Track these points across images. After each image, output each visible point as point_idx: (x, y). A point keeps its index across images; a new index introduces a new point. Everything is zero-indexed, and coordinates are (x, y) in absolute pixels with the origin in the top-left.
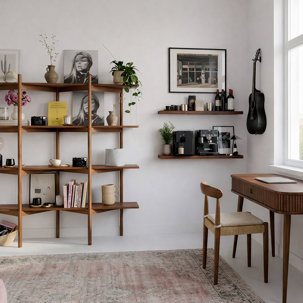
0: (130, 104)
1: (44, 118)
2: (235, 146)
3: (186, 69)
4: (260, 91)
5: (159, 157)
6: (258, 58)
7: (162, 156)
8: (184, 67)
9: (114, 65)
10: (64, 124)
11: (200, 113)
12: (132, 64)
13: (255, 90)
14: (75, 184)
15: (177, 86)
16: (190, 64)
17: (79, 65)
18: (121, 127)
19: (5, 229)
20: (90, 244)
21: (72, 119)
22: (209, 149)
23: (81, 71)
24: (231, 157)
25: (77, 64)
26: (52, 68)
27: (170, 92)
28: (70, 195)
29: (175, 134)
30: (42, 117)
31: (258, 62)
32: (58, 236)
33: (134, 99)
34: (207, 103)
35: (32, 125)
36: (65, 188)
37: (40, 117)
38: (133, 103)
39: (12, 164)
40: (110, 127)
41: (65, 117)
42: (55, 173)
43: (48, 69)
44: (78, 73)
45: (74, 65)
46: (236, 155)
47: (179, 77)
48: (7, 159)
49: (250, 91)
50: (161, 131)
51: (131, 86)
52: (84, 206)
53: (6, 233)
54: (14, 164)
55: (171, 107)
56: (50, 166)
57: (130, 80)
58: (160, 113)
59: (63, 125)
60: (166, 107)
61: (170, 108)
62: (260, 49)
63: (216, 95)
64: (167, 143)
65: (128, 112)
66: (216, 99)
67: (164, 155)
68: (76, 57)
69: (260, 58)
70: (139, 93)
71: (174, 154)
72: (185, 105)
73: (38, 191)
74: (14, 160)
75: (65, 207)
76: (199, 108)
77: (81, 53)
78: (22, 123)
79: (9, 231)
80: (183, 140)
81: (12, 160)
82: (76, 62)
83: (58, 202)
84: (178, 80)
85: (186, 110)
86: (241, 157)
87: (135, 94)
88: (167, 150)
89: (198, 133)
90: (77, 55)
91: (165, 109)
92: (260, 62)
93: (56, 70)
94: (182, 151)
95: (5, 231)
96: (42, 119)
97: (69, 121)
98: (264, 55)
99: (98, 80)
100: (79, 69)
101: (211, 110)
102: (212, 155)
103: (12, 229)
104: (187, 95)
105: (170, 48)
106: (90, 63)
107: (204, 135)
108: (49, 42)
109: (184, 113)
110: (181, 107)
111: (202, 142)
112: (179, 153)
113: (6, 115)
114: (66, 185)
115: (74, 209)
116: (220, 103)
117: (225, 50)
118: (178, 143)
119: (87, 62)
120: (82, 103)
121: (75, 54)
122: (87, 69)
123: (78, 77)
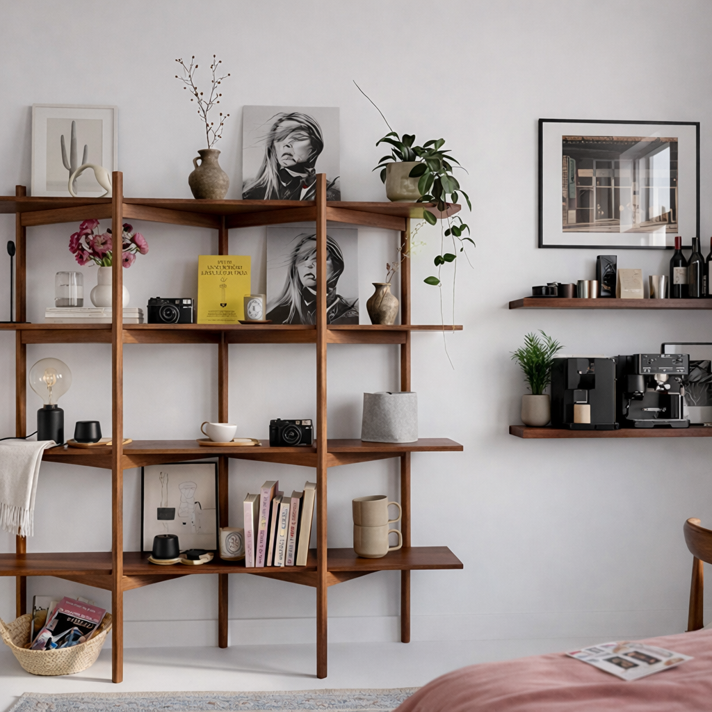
0: (438, 261)
1: (185, 302)
3: (587, 181)
7: (525, 429)
8: (583, 173)
9: (388, 149)
10: (243, 319)
11: (633, 306)
12: (442, 142)
14: (276, 494)
15: (564, 228)
16: (599, 166)
17: (287, 150)
20: (321, 673)
21: (267, 306)
22: (658, 410)
25: (280, 148)
26: (211, 158)
27: (540, 245)
28: (263, 527)
29: (563, 365)
30: (181, 300)
33: (450, 245)
34: (651, 278)
35: (150, 321)
36: (249, 506)
37: (172, 301)
38: (450, 258)
39: (94, 435)
40: (377, 327)
41: (247, 300)
42: (216, 463)
43: (199, 162)
44: (282, 174)
45: (271, 150)
47: (568, 202)
48: (77, 423)
50: (520, 356)
51: (443, 206)
52: (303, 560)
53: (76, 638)
54: (99, 436)
55: (547, 288)
57: (439, 190)
58: (513, 305)
59: (242, 322)
60: (533, 288)
61: (544, 291)
64: (536, 392)
65: (432, 281)
67: (529, 426)
68: (276, 126)
70: (463, 226)
71: (561, 423)
72: (590, 283)
73: (165, 514)
74: (98, 423)
75: (250, 562)
76: (631, 290)
77: (290, 117)
78: (124, 316)
80: (588, 383)
81: (94, 425)
83: (228, 550)
84: (565, 211)
85: (594, 295)
87: (455, 231)
88: (540, 408)
90: (281, 121)
93: (223, 162)
94: (584, 414)
96: (181, 305)
97: (259, 312)
101: (662, 297)
104: (593, 255)
106: (317, 145)
107: (647, 370)
108: (203, 78)
109: (589, 306)
110: (577, 289)
111: (641, 389)
112: (576, 421)
113: (74, 293)
114: (249, 496)
115: (273, 570)
116: (687, 275)
117: (698, 125)
118: (573, 390)
119: (307, 142)
120: (294, 262)
121: (275, 120)
122: (309, 159)
123: (284, 184)
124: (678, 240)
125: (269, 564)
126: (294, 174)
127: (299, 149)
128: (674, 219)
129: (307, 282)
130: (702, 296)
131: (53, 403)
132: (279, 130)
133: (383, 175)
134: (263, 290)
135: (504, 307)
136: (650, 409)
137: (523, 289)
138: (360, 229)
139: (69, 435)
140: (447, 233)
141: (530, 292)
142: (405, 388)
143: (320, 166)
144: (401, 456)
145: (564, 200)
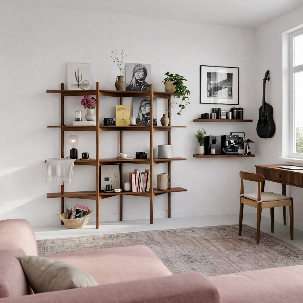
1: (114, 119)
2: (249, 148)
4: (268, 104)
5: (194, 156)
6: (267, 77)
7: (197, 156)
9: (166, 77)
11: (224, 120)
13: (265, 103)
17: (138, 75)
18: (169, 127)
20: (151, 223)
22: (232, 150)
23: (139, 80)
24: (245, 156)
25: (136, 74)
26: (121, 78)
27: (201, 103)
29: (208, 138)
30: (112, 119)
31: (267, 81)
32: (121, 219)
37: (110, 119)
39: (87, 157)
40: (163, 127)
42: (119, 164)
44: (137, 81)
45: (134, 75)
46: (249, 155)
48: (83, 153)
49: (261, 104)
52: (148, 190)
56: (117, 158)
58: (194, 121)
62: (268, 71)
64: (201, 145)
65: (179, 114)
69: (269, 77)
71: (207, 153)
72: (214, 114)
73: (107, 179)
74: (88, 153)
75: (134, 191)
77: (138, 66)
80: (214, 143)
81: (87, 154)
82: (136, 72)
85: (215, 118)
86: (254, 156)
88: (202, 150)
89: (224, 138)
90: (136, 67)
91: (200, 117)
92: (269, 80)
94: (213, 151)
97: (134, 122)
98: (271, 75)
101: (231, 119)
102: (234, 154)
103: (86, 212)
106: (146, 74)
109: (214, 121)
112: (211, 153)
113: (79, 116)
115: (139, 193)
118: (211, 145)
120: (140, 107)
122: (143, 78)
125: (138, 191)
127: (141, 75)
129: (144, 113)
131: (74, 148)
132: (136, 69)
135: (192, 121)
136: (229, 150)
138: (157, 98)
139: (80, 157)
142: (169, 144)
144: (168, 162)
145: (207, 90)
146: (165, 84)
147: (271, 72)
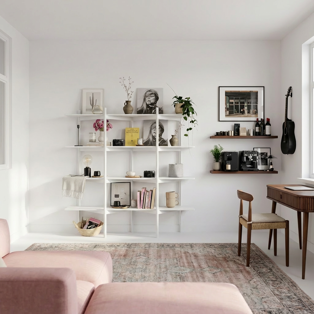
0: (188, 130)
1: (122, 140)
2: (271, 164)
3: (232, 103)
4: (291, 120)
5: (211, 172)
6: (290, 93)
7: (213, 171)
8: (231, 101)
9: (175, 99)
10: (137, 145)
11: (243, 137)
12: (189, 98)
13: (287, 119)
15: (226, 116)
16: (235, 99)
17: (149, 100)
19: (93, 224)
21: (143, 141)
22: (250, 166)
23: (150, 104)
24: (268, 173)
25: (147, 99)
26: (129, 103)
27: (219, 121)
28: (142, 199)
29: (224, 154)
31: (289, 97)
33: (191, 125)
34: (249, 130)
36: (138, 194)
37: (119, 140)
38: (191, 129)
39: (99, 175)
41: (138, 139)
43: (126, 104)
44: (147, 106)
45: (145, 100)
46: (272, 171)
47: (227, 109)
48: (95, 172)
49: (284, 120)
50: (212, 151)
51: (189, 115)
53: (94, 227)
54: (100, 175)
55: (220, 133)
57: (188, 111)
58: (211, 137)
60: (216, 133)
62: (291, 87)
63: (256, 123)
64: (217, 161)
65: (186, 135)
66: (256, 126)
67: (214, 170)
68: (146, 93)
70: (195, 120)
71: (223, 170)
72: (231, 131)
73: (117, 196)
74: (100, 172)
76: (242, 133)
77: (149, 91)
79: (96, 226)
80: (229, 159)
82: (147, 97)
83: (133, 205)
84: (226, 111)
85: (233, 135)
86: (277, 172)
87: (192, 122)
88: (217, 166)
89: (242, 153)
91: (216, 135)
92: (291, 97)
93: (131, 104)
94: (229, 167)
95: (93, 226)
96: (121, 141)
97: (141, 143)
98: (294, 91)
99: (163, 111)
100: (148, 103)
101: (252, 135)
102: (253, 170)
103: (98, 224)
104: (233, 123)
105: (219, 87)
106: (157, 98)
107: (246, 155)
108: (127, 83)
109: (231, 137)
110: (228, 133)
111: (245, 160)
112: (227, 169)
113: (94, 138)
114: (139, 191)
116: (259, 130)
117: (264, 87)
118: (226, 161)
119: (154, 97)
120: (151, 129)
121: (146, 91)
122: (155, 102)
123: (148, 109)
124: (258, 119)
126: (151, 106)
127: (152, 99)
128: (257, 113)
129: (154, 134)
130: (263, 135)
131: (88, 166)
132: (147, 94)
133: (175, 106)
134: (142, 137)
135: (208, 138)
136: (248, 166)
137: (213, 133)
139: (92, 174)
140: (191, 122)
141: (215, 134)
143: (158, 104)
145: (225, 108)
146: (175, 107)
147: (293, 88)
